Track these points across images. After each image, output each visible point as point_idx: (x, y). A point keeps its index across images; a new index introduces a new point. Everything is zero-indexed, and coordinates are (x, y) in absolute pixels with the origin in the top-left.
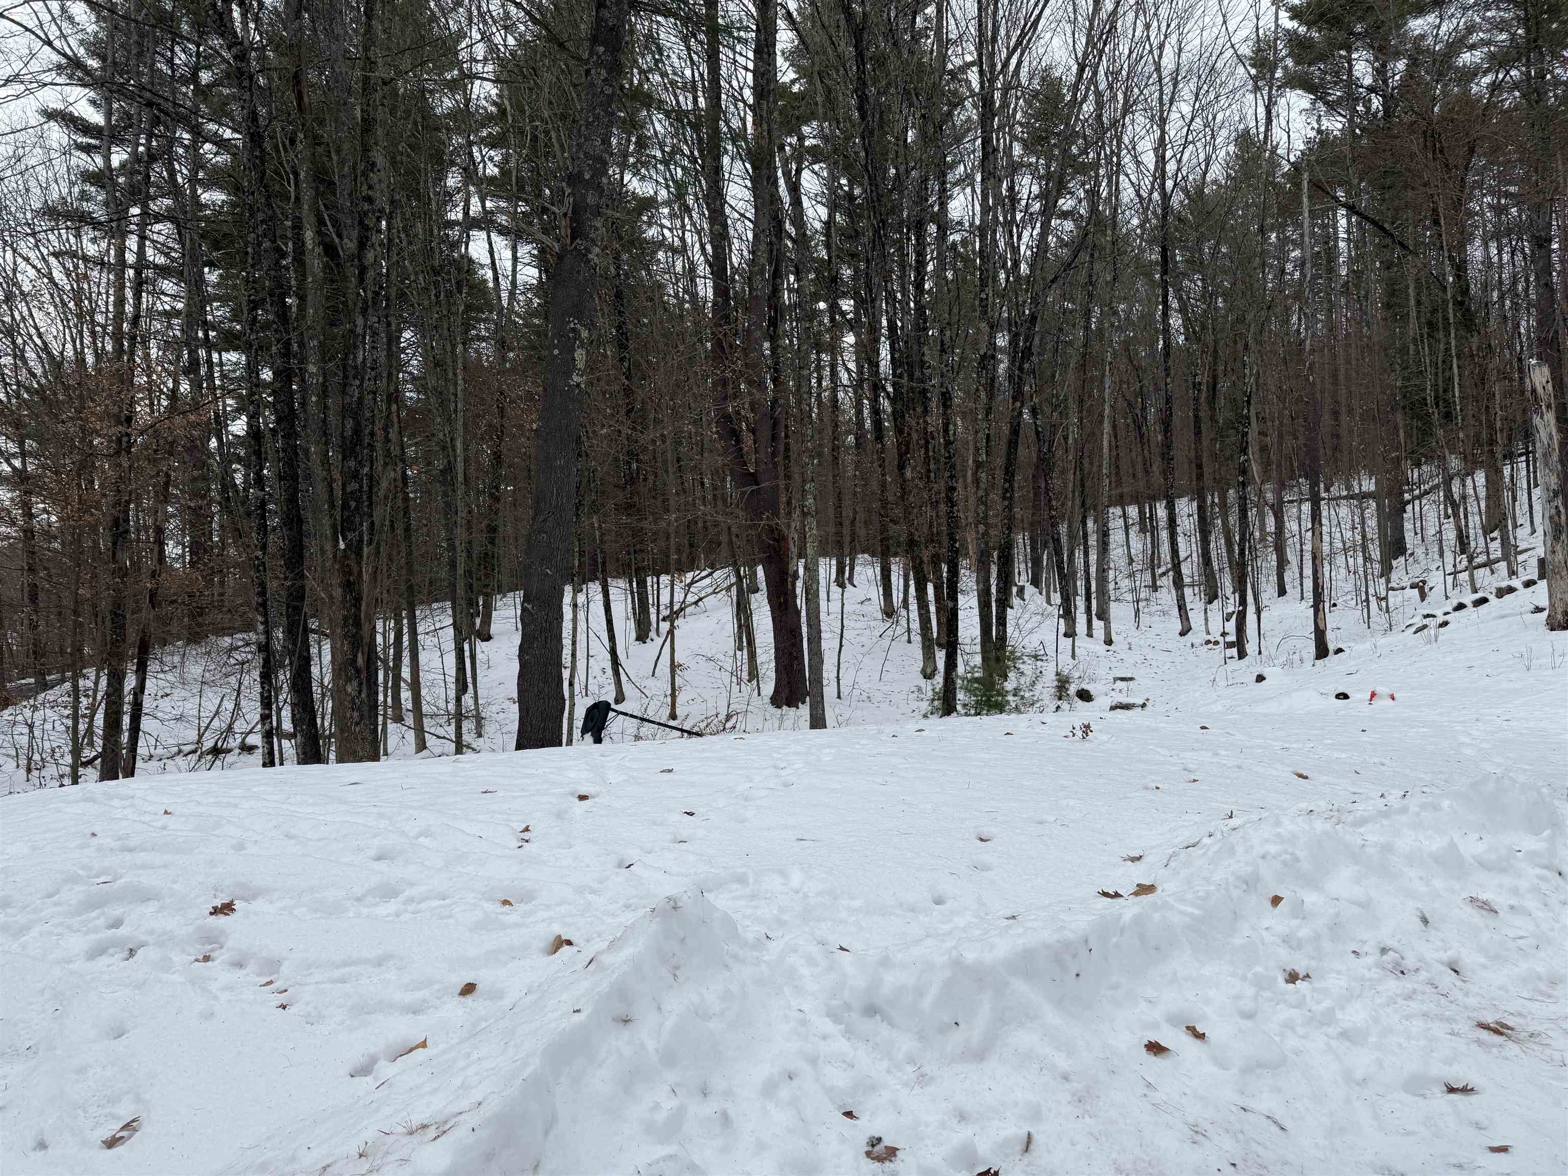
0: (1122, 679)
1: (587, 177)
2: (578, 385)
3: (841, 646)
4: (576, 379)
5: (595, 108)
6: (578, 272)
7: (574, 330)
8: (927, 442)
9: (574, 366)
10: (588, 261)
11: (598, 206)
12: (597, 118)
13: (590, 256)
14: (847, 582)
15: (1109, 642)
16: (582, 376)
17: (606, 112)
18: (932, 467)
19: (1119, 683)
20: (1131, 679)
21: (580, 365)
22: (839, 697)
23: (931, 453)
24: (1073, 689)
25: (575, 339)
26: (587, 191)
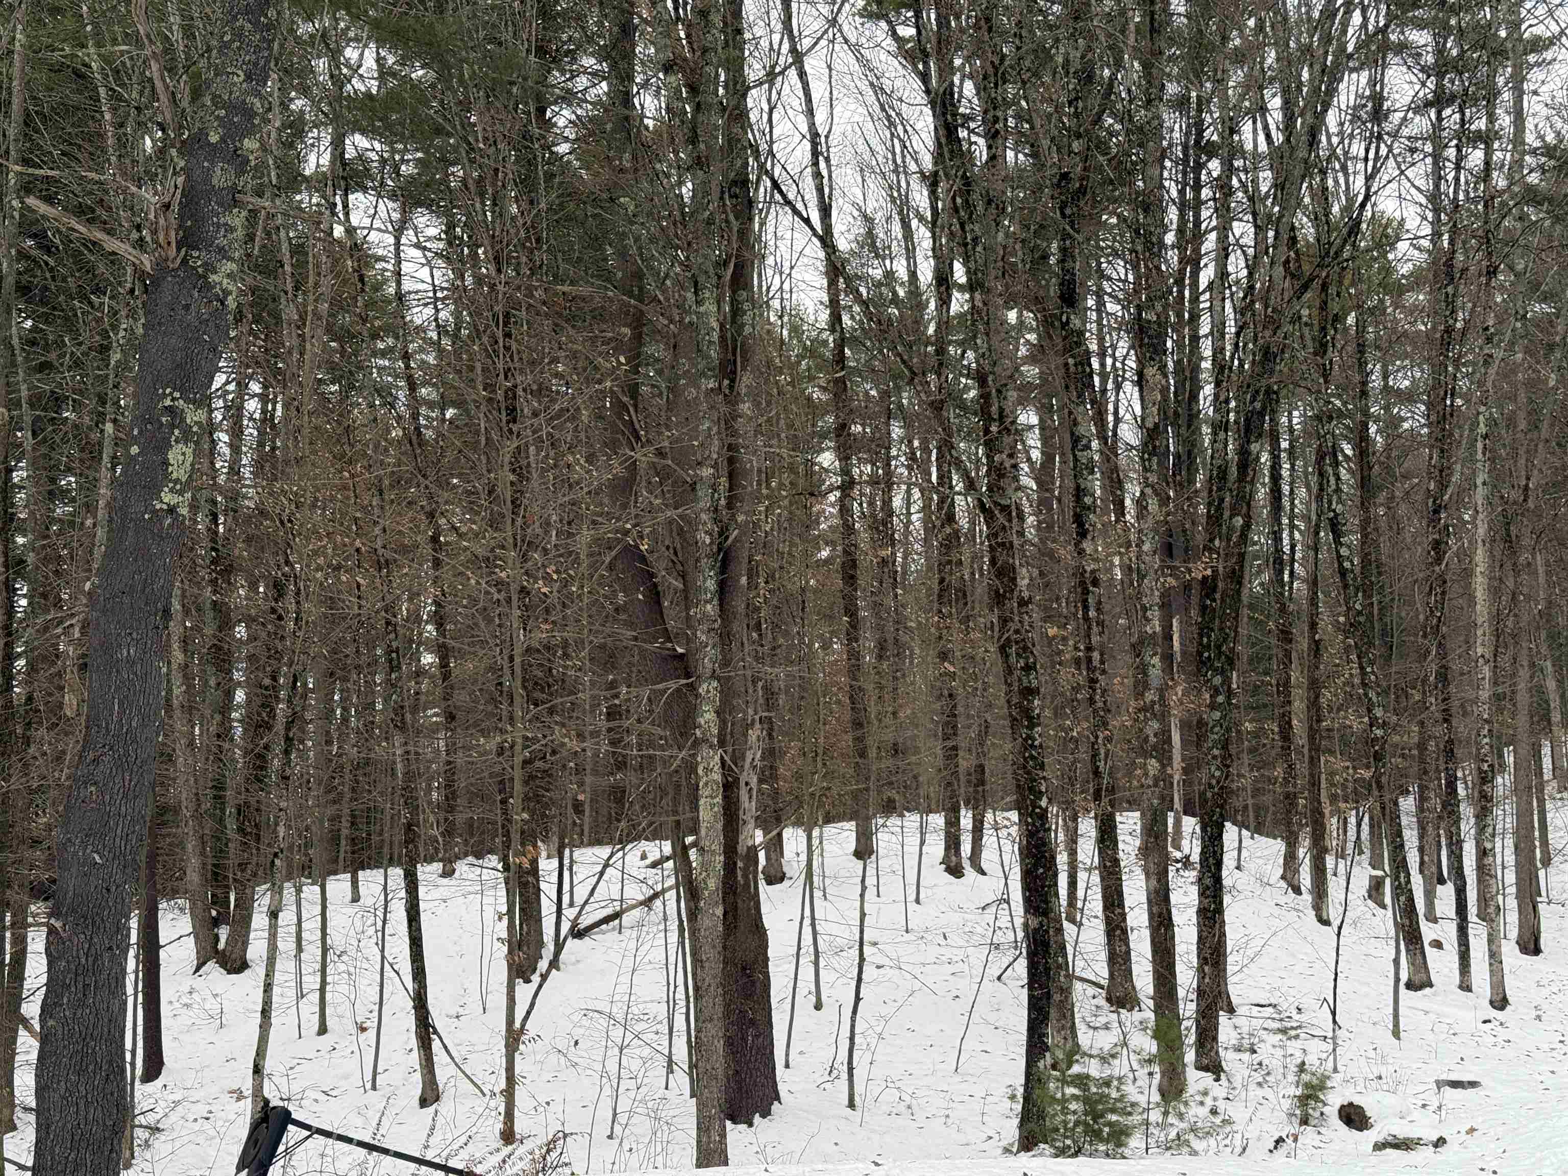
0: (1455, 1084)
1: (214, 138)
2: (172, 510)
3: (858, 999)
4: (168, 498)
5: (235, 18)
6: (187, 307)
7: (170, 410)
8: (1086, 592)
9: (167, 475)
10: (209, 287)
11: (234, 190)
12: (239, 35)
13: (213, 278)
14: (966, 864)
15: (1500, 1002)
16: (181, 493)
17: (256, 24)
18: (1095, 639)
19: (1448, 1091)
20: (1473, 1084)
21: (179, 472)
22: (851, 1105)
23: (1092, 613)
24: (1335, 1100)
25: (173, 426)
26: (212, 163)
